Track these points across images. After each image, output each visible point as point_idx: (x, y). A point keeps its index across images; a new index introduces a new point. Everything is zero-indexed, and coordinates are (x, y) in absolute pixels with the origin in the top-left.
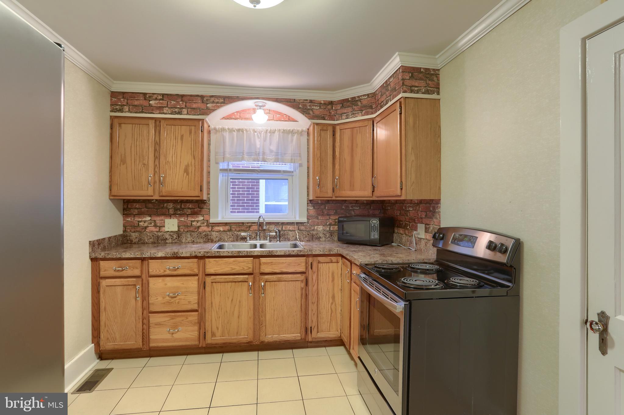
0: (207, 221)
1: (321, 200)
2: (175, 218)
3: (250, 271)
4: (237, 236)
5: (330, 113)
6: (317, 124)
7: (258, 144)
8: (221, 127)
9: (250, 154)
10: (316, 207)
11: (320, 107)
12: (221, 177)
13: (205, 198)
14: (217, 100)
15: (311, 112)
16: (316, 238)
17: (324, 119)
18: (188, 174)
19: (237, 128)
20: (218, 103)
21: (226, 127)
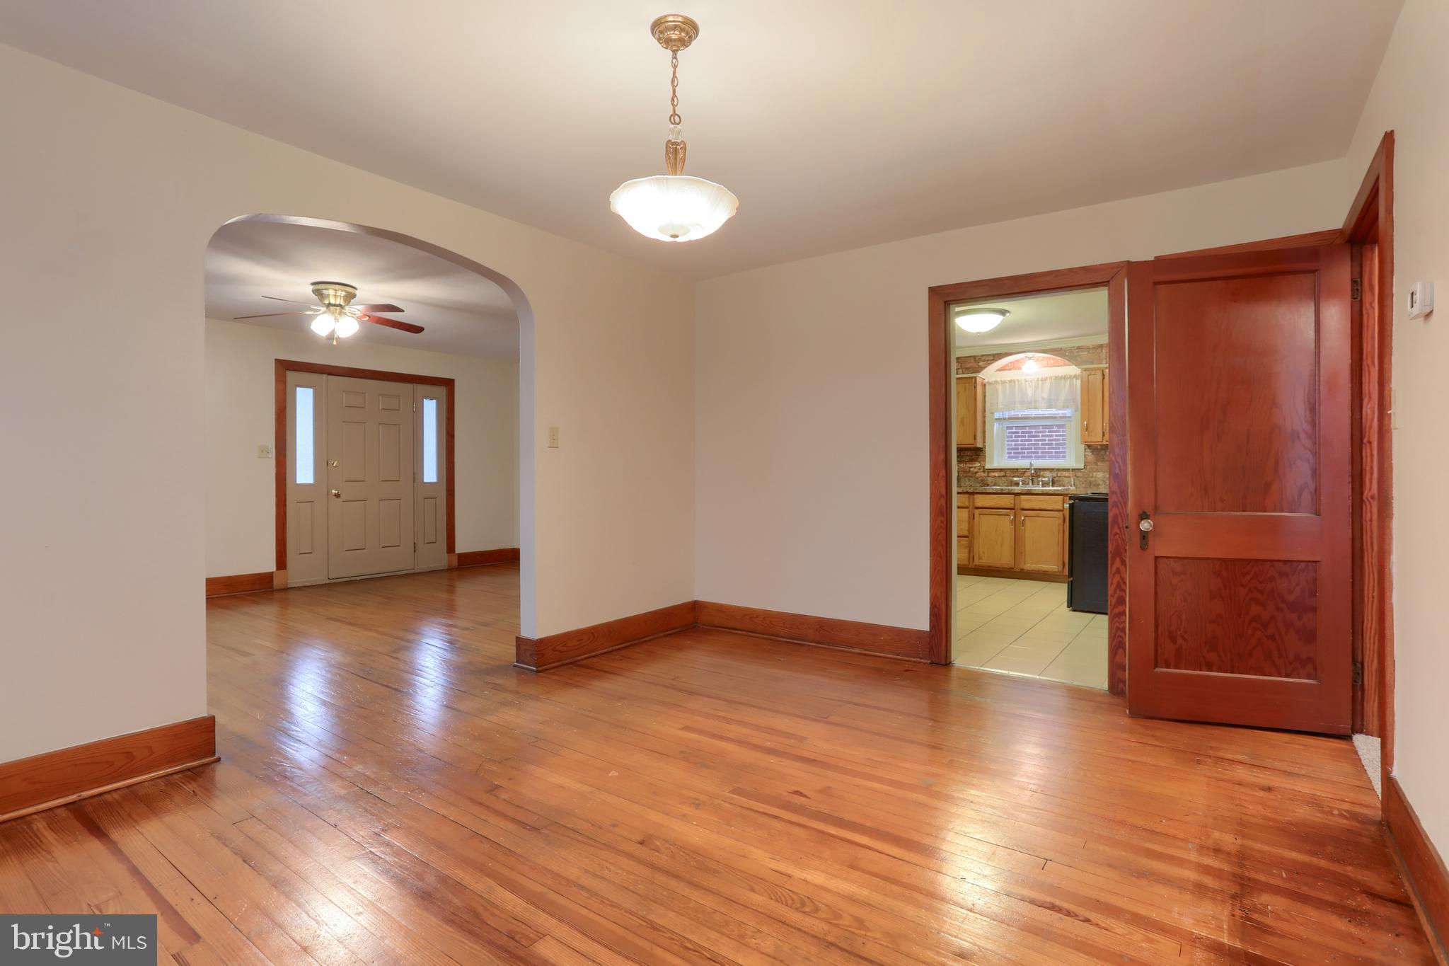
0: (984, 467)
1: (1101, 445)
3: (1012, 506)
4: (1012, 481)
6: (1086, 370)
7: (1030, 392)
8: (994, 380)
9: (1022, 403)
10: (1095, 453)
11: (1088, 351)
12: (996, 426)
13: (979, 445)
14: (987, 358)
15: (1079, 359)
16: (1094, 485)
17: (1093, 364)
18: (963, 425)
19: (1009, 379)
20: (988, 360)
21: (999, 380)
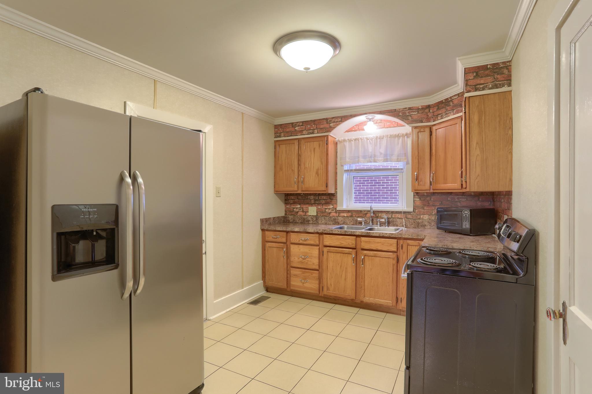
0: (336, 209)
1: (427, 193)
2: (315, 206)
3: (354, 246)
4: (357, 221)
5: (427, 115)
6: (416, 127)
7: (370, 149)
8: (343, 139)
9: (364, 157)
10: (422, 199)
11: (418, 112)
12: (345, 176)
13: (331, 191)
14: (336, 120)
15: (410, 118)
16: (422, 226)
17: (422, 122)
18: (318, 175)
19: (354, 138)
20: (337, 122)
21: (347, 138)
